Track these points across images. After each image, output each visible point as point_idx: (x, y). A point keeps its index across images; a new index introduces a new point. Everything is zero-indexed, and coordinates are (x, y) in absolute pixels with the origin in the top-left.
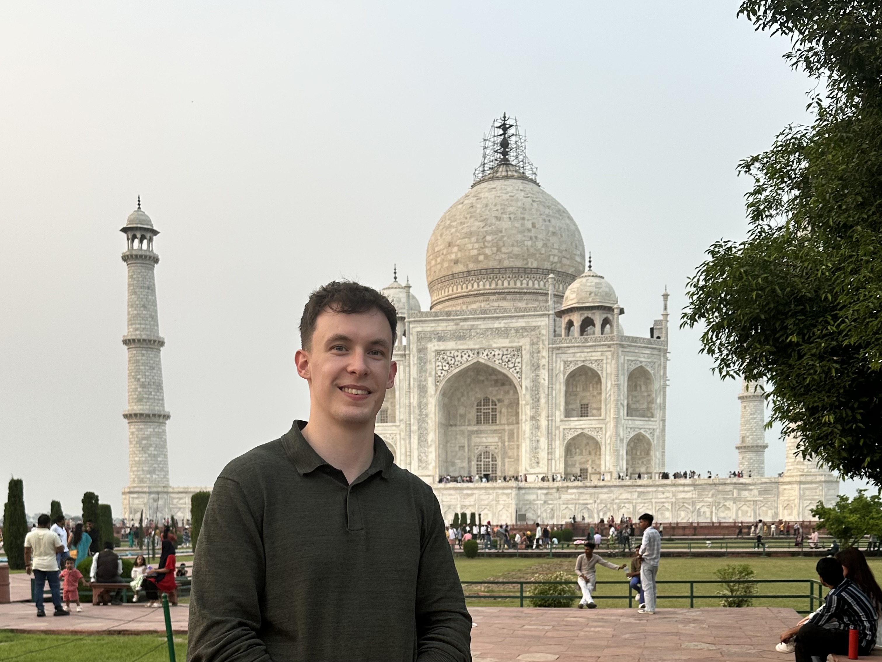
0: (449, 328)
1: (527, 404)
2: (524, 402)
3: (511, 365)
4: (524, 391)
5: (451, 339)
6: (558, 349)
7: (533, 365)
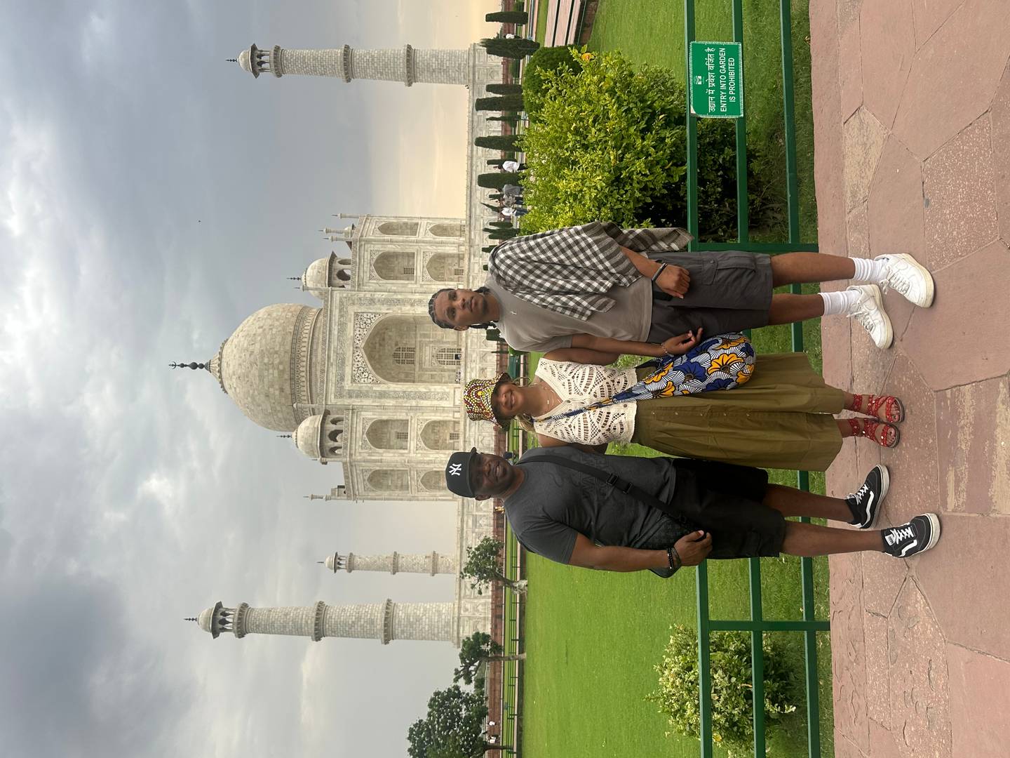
0: (334, 371)
1: (401, 309)
2: (399, 311)
3: (369, 321)
4: (391, 311)
5: (343, 370)
6: (359, 285)
7: (370, 304)
